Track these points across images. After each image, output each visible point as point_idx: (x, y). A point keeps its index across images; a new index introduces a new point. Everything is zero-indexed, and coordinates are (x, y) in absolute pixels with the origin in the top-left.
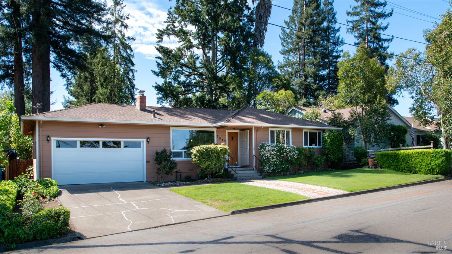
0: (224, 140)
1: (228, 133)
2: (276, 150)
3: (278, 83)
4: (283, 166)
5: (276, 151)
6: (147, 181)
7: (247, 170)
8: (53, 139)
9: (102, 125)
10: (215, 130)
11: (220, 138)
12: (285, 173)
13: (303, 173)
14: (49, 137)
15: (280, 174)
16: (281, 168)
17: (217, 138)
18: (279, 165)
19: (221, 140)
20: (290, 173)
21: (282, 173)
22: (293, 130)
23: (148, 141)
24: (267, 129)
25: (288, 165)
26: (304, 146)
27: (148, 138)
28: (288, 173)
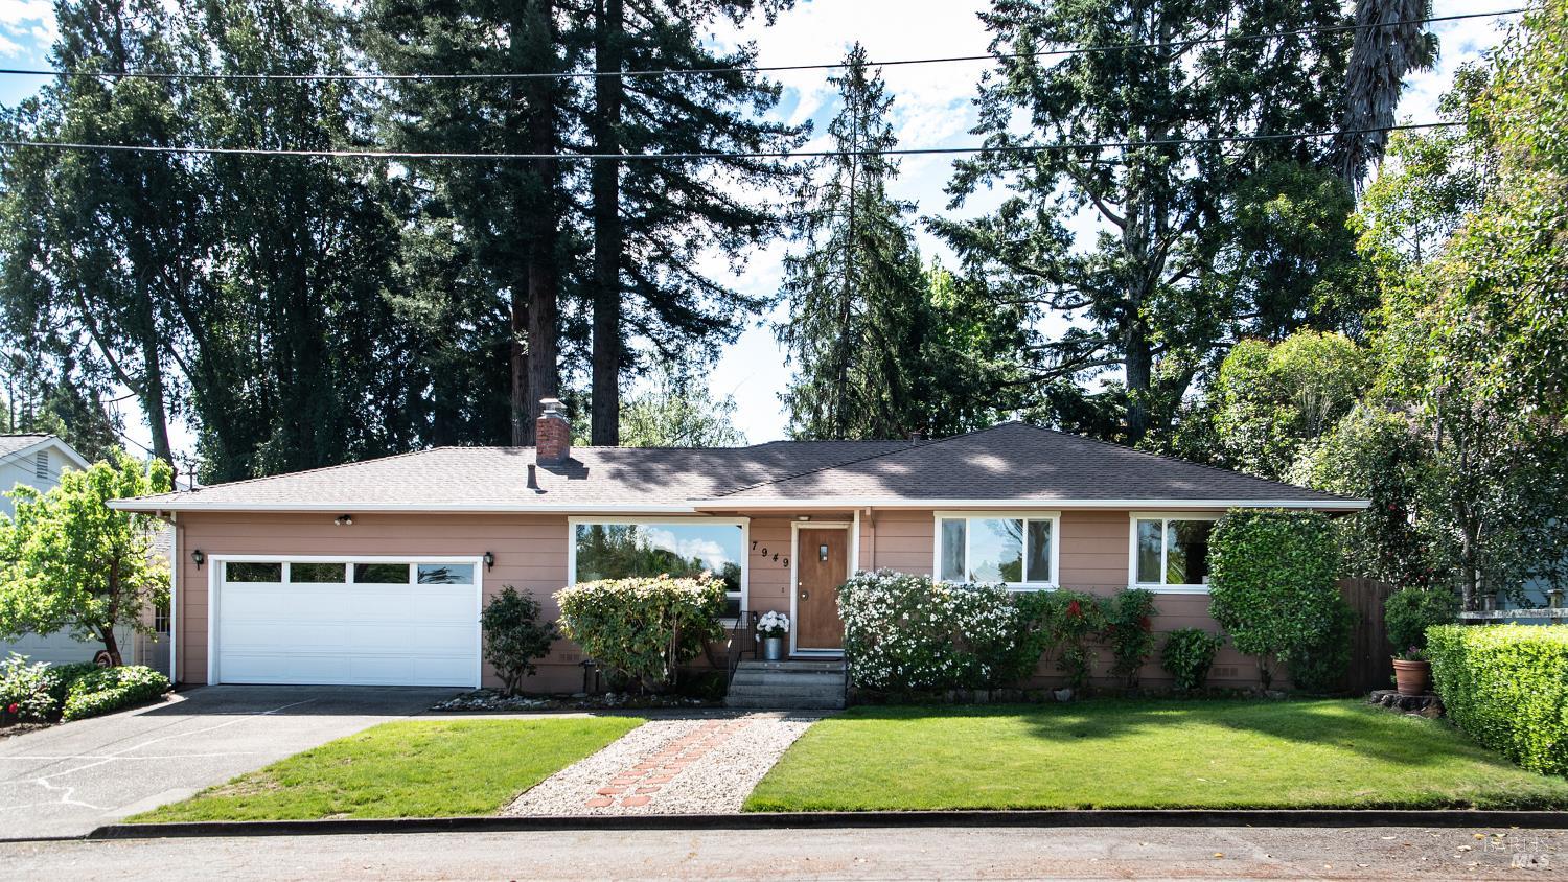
0: (781, 559)
1: (800, 531)
2: (890, 601)
3: (1330, 302)
4: (944, 667)
5: (889, 607)
6: (481, 689)
7: (823, 672)
8: (212, 558)
9: (344, 517)
10: (743, 522)
11: (765, 552)
12: (963, 693)
13: (1072, 699)
14: (197, 552)
15: (940, 697)
16: (931, 674)
17: (753, 552)
18: (923, 662)
19: (769, 558)
20: (990, 695)
21: (951, 694)
22: (1067, 515)
23: (491, 565)
24: (927, 515)
25: (968, 664)
26: (1133, 584)
27: (488, 554)
28: (983, 694)
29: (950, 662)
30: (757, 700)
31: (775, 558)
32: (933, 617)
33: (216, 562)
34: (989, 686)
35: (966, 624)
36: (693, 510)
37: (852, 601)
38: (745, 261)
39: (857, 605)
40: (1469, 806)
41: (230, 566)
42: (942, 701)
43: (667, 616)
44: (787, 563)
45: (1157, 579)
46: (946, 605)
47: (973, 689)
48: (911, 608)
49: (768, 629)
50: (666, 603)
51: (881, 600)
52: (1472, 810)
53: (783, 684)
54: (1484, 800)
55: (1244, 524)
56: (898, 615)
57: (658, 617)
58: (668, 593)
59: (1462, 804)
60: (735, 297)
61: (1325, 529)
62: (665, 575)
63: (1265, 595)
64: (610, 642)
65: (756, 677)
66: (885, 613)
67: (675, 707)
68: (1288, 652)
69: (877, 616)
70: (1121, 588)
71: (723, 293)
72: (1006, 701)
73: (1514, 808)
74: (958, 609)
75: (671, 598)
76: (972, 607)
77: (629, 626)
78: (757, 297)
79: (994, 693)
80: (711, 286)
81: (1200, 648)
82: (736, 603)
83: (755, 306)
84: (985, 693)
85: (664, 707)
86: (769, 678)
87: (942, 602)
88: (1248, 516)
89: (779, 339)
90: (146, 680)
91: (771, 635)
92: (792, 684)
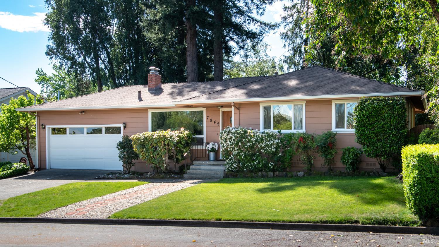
0: (216, 123)
1: (223, 112)
2: (234, 138)
4: (256, 163)
5: (234, 140)
6: (124, 171)
8: (47, 127)
9: (83, 111)
10: (204, 110)
11: (211, 120)
12: (264, 173)
13: (304, 176)
14: (42, 125)
15: (256, 175)
16: (251, 166)
17: (207, 120)
18: (248, 161)
19: (213, 122)
20: (274, 174)
21: (260, 174)
22: (308, 102)
23: (125, 127)
24: (257, 104)
25: (263, 162)
26: (334, 130)
27: (124, 123)
28: (271, 174)
29: (257, 161)
30: (194, 176)
31: (215, 122)
32: (248, 144)
33: (49, 128)
34: (273, 170)
35: (261, 146)
36: (175, 106)
37: (223, 138)
38: (264, 10)
39: (224, 140)
40: (359, 223)
41: (54, 130)
42: (257, 176)
43: (165, 145)
44: (219, 124)
45: (343, 127)
46: (252, 139)
47: (267, 172)
48: (241, 141)
49: (209, 149)
50: (163, 140)
51: (231, 138)
52: (360, 225)
53: (207, 170)
54: (365, 220)
55: (365, 104)
56: (237, 143)
57: (161, 145)
58: (164, 136)
59: (357, 222)
60: (265, 24)
61: (400, 104)
62: (169, 130)
63: (374, 133)
64: (147, 154)
65: (198, 167)
66: (233, 143)
67: (168, 178)
68: (386, 156)
69: (230, 144)
70: (329, 131)
71: (261, 23)
72: (280, 177)
73: (374, 224)
74: (257, 140)
75: (165, 138)
76: (262, 140)
77: (153, 149)
78: (273, 23)
79: (275, 173)
80: (257, 21)
81: (352, 155)
82: (202, 139)
83: (273, 27)
84: (272, 173)
85: (165, 178)
86: (202, 167)
87: (251, 138)
88: (366, 100)
89: (282, 38)
90: (21, 168)
91: (211, 151)
92: (210, 170)
